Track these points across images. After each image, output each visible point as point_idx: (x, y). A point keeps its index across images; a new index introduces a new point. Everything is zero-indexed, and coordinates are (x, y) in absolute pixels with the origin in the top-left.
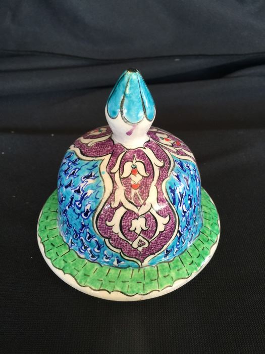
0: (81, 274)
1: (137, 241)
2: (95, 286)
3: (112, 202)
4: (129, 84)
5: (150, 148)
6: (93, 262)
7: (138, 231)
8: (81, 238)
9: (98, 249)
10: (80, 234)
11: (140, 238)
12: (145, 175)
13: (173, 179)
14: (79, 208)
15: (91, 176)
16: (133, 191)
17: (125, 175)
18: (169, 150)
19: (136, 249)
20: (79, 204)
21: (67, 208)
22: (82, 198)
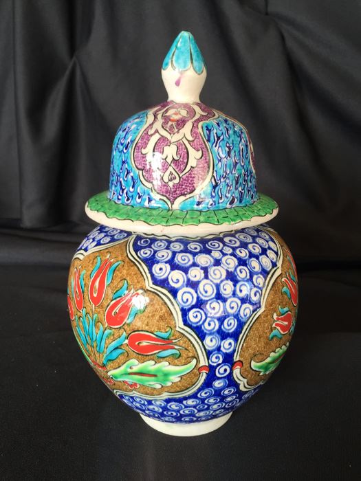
1: (168, 173)
6: (127, 205)
7: (169, 160)
8: (121, 179)
9: (133, 188)
10: (120, 176)
11: (170, 169)
12: (186, 116)
13: (212, 123)
16: (170, 123)
19: (167, 184)
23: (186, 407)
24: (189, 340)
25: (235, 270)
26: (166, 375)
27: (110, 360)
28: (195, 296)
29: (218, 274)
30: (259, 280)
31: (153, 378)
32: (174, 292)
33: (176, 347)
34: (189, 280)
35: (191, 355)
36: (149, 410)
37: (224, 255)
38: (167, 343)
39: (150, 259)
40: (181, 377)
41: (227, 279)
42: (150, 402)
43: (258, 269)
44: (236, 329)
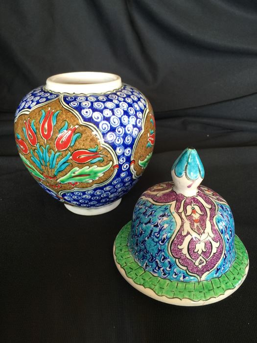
0: (157, 287)
1: (199, 260)
2: (170, 295)
3: (182, 232)
4: (190, 156)
5: (201, 196)
6: (165, 278)
7: (200, 252)
8: (156, 260)
9: (169, 268)
10: (155, 257)
11: (201, 258)
12: (201, 214)
13: (219, 217)
14: (158, 238)
15: (165, 215)
16: (196, 224)
17: (188, 214)
18: (212, 198)
19: (197, 267)
20: (157, 235)
21: (146, 239)
22: (160, 230)
23: (105, 192)
24: (108, 151)
25: (128, 110)
26: (96, 173)
27: (60, 171)
28: (109, 125)
29: (119, 112)
30: (140, 115)
31: (88, 177)
32: (97, 124)
33: (101, 156)
34: (104, 117)
35: (109, 159)
36: (82, 199)
37: (120, 101)
38: (96, 154)
39: (78, 107)
40: (104, 173)
41: (124, 114)
42: (84, 193)
43: (138, 109)
44: (132, 142)
